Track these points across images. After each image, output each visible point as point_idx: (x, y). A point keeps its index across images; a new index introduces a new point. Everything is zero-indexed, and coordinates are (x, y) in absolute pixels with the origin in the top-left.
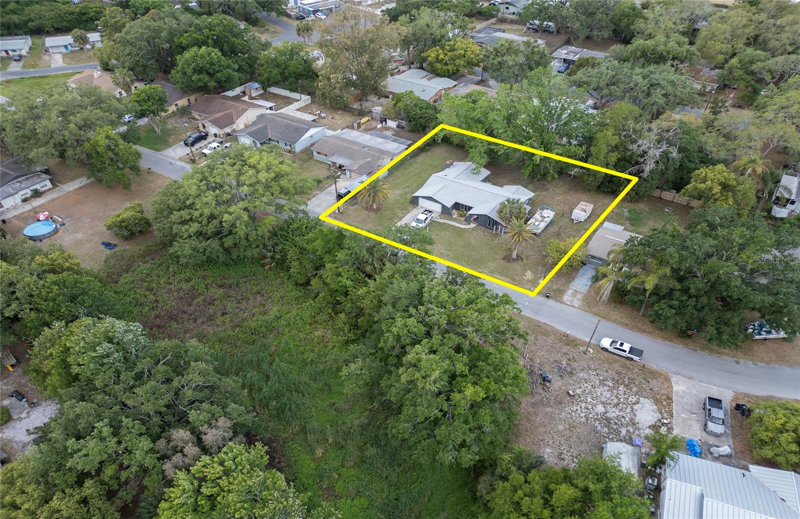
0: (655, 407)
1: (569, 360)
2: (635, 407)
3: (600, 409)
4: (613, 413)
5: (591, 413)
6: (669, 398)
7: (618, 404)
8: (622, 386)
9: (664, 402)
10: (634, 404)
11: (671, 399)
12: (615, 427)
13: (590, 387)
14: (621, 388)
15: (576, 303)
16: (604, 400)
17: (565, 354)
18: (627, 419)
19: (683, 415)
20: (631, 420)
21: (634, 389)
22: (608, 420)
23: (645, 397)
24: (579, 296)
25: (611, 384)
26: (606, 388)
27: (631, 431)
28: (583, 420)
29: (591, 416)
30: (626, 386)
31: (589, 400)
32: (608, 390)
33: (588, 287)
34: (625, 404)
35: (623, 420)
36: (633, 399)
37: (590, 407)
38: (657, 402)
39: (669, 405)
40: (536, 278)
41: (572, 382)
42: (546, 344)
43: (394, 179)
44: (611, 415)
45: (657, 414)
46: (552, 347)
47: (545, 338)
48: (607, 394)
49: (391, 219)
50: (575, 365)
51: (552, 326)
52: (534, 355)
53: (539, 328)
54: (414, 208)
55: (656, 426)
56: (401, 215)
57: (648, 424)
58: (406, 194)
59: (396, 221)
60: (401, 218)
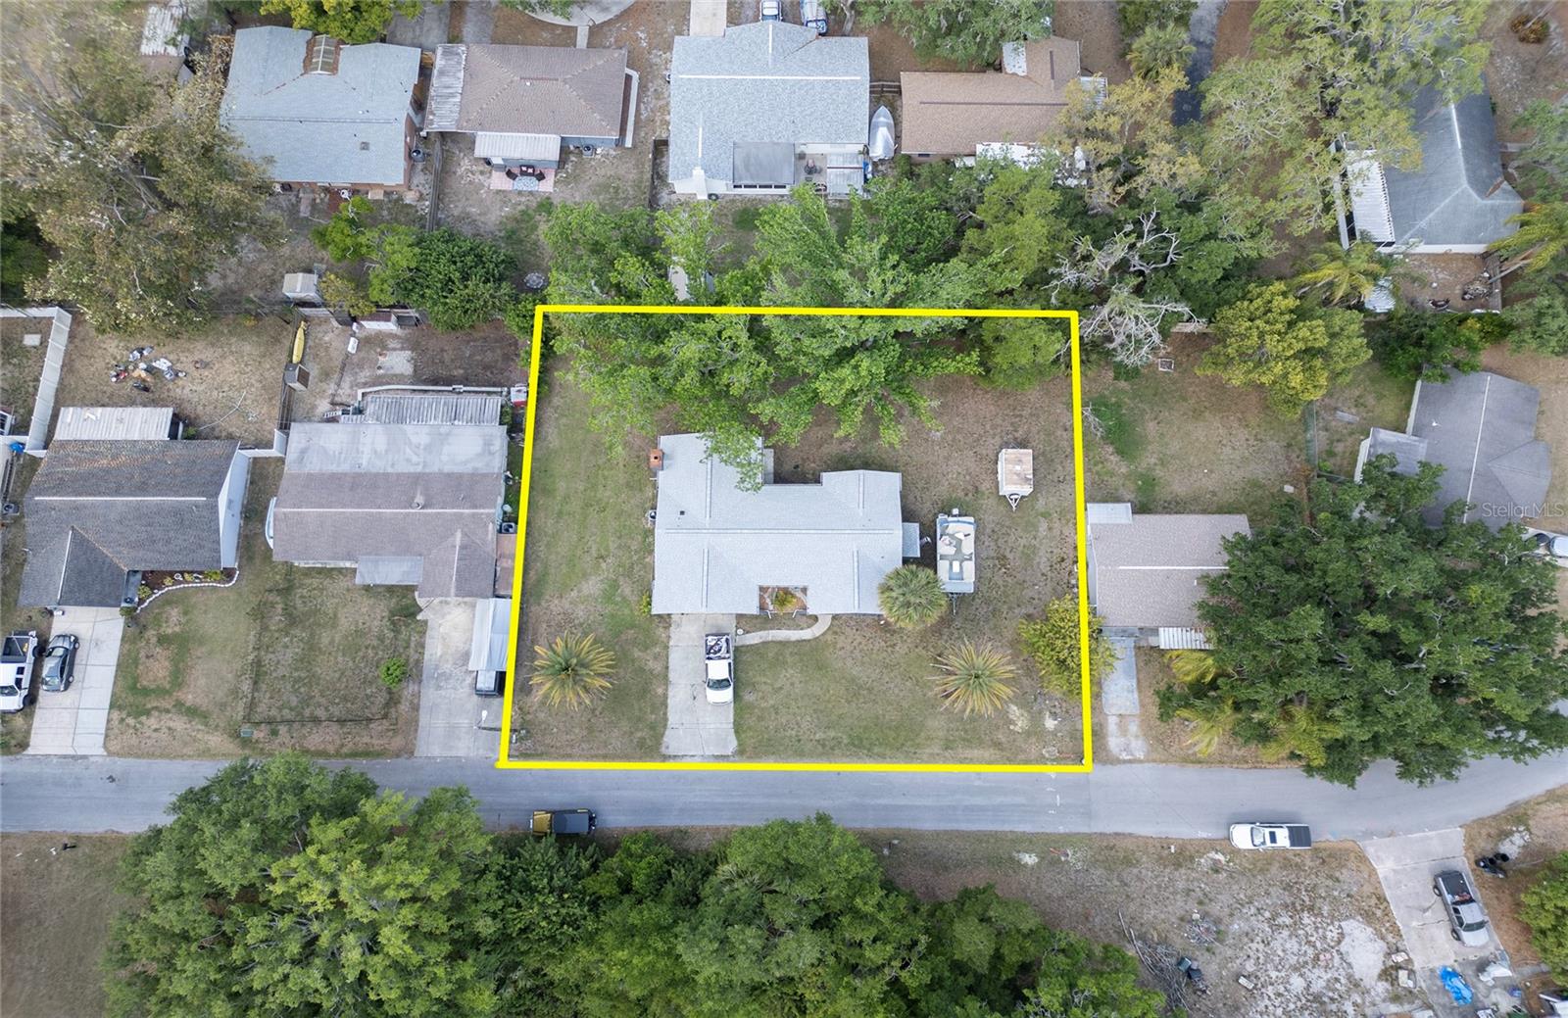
0: (1370, 930)
1: (1201, 903)
2: (1343, 947)
3: (1297, 983)
4: (1319, 980)
5: (1288, 1001)
6: (1381, 899)
7: (1317, 958)
8: (1306, 914)
9: (1375, 911)
10: (1339, 942)
11: (1385, 900)
12: (1334, 1007)
13: (1261, 947)
14: (1306, 921)
15: (1139, 748)
16: (1293, 960)
17: (1188, 892)
18: (1343, 981)
19: (1414, 924)
20: (1349, 977)
21: (1326, 910)
22: (1317, 998)
23: (1347, 918)
24: (1134, 728)
25: (1288, 921)
26: (1286, 933)
27: (1359, 1001)
29: (1292, 1006)
30: (1311, 909)
31: (1274, 974)
32: (1290, 936)
33: (1136, 695)
34: (1325, 950)
35: (1338, 986)
36: (1332, 934)
37: (1281, 989)
38: (1368, 917)
39: (1387, 913)
40: (1036, 719)
41: (1230, 953)
42: (1145, 886)
43: (548, 545)
44: (1318, 986)
45: (1381, 945)
46: (1159, 886)
47: (1135, 871)
48: (1292, 945)
49: (644, 692)
50: (1215, 909)
51: (1130, 834)
52: (1142, 924)
53: (1113, 853)
54: (668, 627)
55: (1389, 973)
56: (658, 667)
57: (1376, 971)
58: (614, 585)
59: (660, 691)
60: (666, 677)
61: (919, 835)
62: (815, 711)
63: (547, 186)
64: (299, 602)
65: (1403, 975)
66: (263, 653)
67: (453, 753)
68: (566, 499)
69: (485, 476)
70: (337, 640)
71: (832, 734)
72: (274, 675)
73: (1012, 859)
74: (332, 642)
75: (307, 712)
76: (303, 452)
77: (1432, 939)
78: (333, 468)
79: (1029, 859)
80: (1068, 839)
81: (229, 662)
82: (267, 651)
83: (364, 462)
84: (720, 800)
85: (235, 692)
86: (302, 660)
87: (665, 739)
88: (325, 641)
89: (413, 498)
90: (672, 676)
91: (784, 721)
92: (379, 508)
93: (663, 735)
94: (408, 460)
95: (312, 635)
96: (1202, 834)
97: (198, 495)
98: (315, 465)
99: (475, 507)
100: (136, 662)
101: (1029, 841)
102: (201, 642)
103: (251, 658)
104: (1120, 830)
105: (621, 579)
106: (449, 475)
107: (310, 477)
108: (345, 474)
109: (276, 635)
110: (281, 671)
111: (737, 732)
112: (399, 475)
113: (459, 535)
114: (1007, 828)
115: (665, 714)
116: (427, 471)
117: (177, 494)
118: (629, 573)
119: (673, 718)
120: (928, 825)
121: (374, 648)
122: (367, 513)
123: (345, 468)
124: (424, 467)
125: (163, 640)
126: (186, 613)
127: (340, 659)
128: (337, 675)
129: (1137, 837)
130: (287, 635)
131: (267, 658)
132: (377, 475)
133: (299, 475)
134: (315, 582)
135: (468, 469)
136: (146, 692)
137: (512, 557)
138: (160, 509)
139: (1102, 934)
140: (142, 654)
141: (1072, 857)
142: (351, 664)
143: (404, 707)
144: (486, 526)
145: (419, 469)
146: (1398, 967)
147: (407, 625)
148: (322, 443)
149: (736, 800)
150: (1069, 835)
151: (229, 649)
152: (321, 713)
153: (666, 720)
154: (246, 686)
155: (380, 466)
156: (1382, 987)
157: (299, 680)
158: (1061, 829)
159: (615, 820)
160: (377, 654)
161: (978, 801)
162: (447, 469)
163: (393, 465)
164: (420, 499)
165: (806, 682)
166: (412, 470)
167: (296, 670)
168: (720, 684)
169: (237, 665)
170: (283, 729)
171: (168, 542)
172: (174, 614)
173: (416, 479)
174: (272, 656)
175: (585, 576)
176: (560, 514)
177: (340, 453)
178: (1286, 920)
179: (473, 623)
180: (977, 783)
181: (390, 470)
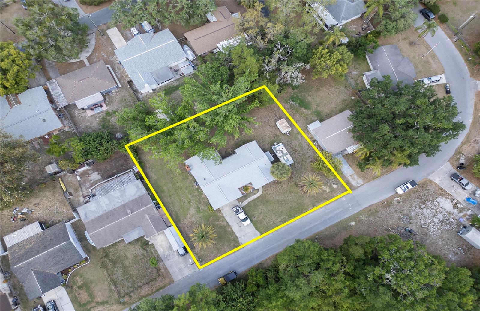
0: (444, 198)
1: (401, 213)
2: (441, 206)
3: (436, 220)
4: (440, 216)
5: (437, 226)
6: (442, 189)
7: (437, 212)
8: (427, 202)
9: (442, 193)
10: (439, 205)
12: (448, 221)
13: (422, 216)
14: (428, 204)
15: (360, 181)
16: (431, 215)
17: (396, 211)
18: (446, 214)
20: (447, 212)
21: (431, 198)
22: (443, 221)
23: (437, 198)
24: (356, 177)
25: (424, 206)
26: (425, 209)
27: (453, 217)
28: (439, 231)
29: (439, 227)
30: (427, 200)
31: (429, 221)
32: (427, 209)
33: (351, 168)
34: (437, 209)
35: (446, 216)
36: (436, 204)
37: (434, 224)
38: (442, 195)
39: (445, 192)
40: (330, 187)
41: (416, 221)
42: (385, 215)
43: (173, 206)
44: (441, 218)
45: (449, 200)
46: (388, 214)
47: (380, 213)
48: (429, 211)
49: (226, 232)
50: (405, 212)
51: (373, 204)
52: (390, 225)
53: (372, 211)
54: (220, 212)
55: (455, 206)
56: (225, 224)
57: (452, 207)
58: (198, 208)
59: (230, 229)
60: (229, 225)
61: (322, 232)
62: (274, 214)
63: (105, 108)
64: (112, 257)
65: (458, 205)
66: (112, 276)
67: (185, 275)
68: (169, 191)
69: (143, 196)
70: (131, 262)
71: (282, 217)
72: (119, 280)
73: (349, 226)
74: (130, 263)
75: (136, 286)
76: (86, 214)
77: (459, 193)
78: (97, 215)
79: (353, 224)
80: (359, 213)
81: (103, 284)
82: (113, 275)
83: (106, 209)
84: (265, 250)
85: (111, 291)
86: (124, 272)
87: (240, 242)
88: (127, 264)
89: (127, 212)
90: (230, 224)
91: (268, 220)
92: (119, 219)
93: (238, 241)
94: (118, 202)
95: (123, 264)
96: (390, 195)
97: (64, 242)
98: (91, 217)
99: (146, 206)
100: (76, 298)
101: (350, 219)
102: (92, 282)
103: (109, 279)
104: (370, 205)
105: (199, 205)
106: (132, 201)
107: (92, 220)
108: (103, 215)
109: (112, 269)
110: (120, 279)
111: (257, 230)
112: (118, 207)
113: (147, 216)
114: (342, 219)
115: (235, 235)
116: (125, 202)
117: (57, 245)
118: (200, 202)
119: (238, 235)
120: (322, 228)
121: (143, 258)
122: (117, 223)
123: (101, 213)
124: (124, 202)
125: (80, 288)
126: (81, 277)
127: (135, 266)
128: (137, 271)
129: (375, 204)
130: (115, 267)
131: (114, 277)
132: (112, 211)
133: (89, 222)
134: (113, 249)
135: (137, 196)
136: (85, 304)
137: (165, 214)
138: (55, 252)
139: (383, 233)
140: (76, 295)
141: (363, 217)
142: (139, 266)
143: (162, 270)
144: (153, 209)
145: (123, 203)
146: (456, 204)
147: (148, 247)
148: (89, 209)
149: (269, 248)
150: (358, 212)
151: (101, 280)
152: (140, 284)
153: (237, 236)
154: (113, 288)
155: (111, 208)
156: (456, 211)
157: (127, 279)
158: (355, 212)
159: (241, 270)
160: (145, 260)
161: (330, 215)
162: (131, 199)
163: (114, 206)
164: (129, 211)
165: (267, 207)
166: (121, 204)
167: (125, 276)
168: (245, 220)
169: (106, 283)
170: (132, 294)
171: (63, 259)
172: (78, 278)
173: (124, 206)
174: (115, 276)
175: (188, 209)
176: (170, 196)
177: (97, 210)
178: (423, 206)
179: (167, 237)
180: (327, 211)
181: (114, 207)
